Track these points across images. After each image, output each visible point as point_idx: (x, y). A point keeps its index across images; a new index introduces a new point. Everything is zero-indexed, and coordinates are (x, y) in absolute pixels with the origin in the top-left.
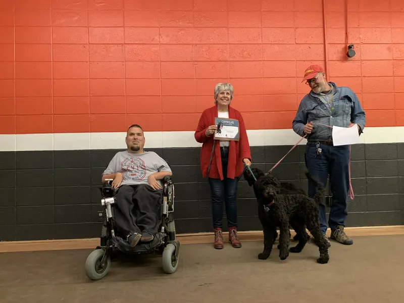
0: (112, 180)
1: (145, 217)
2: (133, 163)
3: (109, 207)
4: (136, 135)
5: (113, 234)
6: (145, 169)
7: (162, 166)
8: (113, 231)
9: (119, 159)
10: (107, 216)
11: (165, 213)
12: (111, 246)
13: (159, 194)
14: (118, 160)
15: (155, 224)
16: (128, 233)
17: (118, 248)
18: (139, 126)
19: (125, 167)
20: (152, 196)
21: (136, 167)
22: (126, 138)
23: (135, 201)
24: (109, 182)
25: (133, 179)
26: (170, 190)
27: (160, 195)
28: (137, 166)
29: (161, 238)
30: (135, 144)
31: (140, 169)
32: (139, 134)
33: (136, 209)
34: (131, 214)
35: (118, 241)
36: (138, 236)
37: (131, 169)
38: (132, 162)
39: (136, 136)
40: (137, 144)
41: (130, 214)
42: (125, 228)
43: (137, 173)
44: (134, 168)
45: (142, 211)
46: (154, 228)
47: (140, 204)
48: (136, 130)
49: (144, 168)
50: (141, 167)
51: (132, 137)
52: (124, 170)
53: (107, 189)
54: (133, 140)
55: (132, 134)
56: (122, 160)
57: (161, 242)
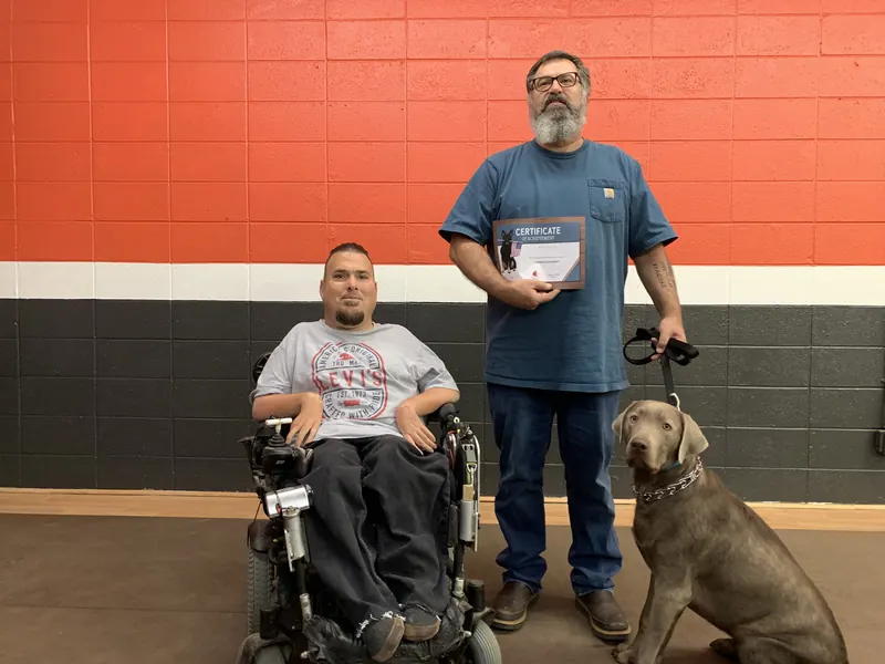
0: (289, 420)
1: (405, 551)
2: (347, 363)
3: (296, 524)
4: (352, 277)
5: (307, 610)
6: (385, 381)
7: (433, 372)
8: (305, 598)
9: (304, 347)
10: (290, 554)
11: (468, 538)
12: (304, 654)
13: (440, 471)
14: (299, 349)
15: (438, 573)
16: (363, 612)
17: (330, 660)
18: (359, 249)
19: (325, 375)
20: (421, 479)
21: (357, 376)
22: (324, 284)
23: (371, 496)
24: (279, 429)
25: (351, 417)
26: (470, 455)
27: (445, 474)
28: (362, 373)
29: (462, 619)
30: (347, 304)
31: (370, 382)
32: (361, 275)
33: (376, 522)
34: (363, 542)
35: (327, 636)
36: (394, 622)
37: (343, 383)
38: (345, 356)
39: (353, 281)
40: (356, 305)
41: (360, 545)
42: (352, 593)
43: (362, 399)
44: (350, 379)
45: (397, 531)
46: (438, 589)
47: (390, 507)
48: (352, 260)
49: (382, 377)
50: (374, 376)
51: (338, 285)
52: (322, 387)
53: (279, 457)
54: (345, 292)
55: (341, 274)
56: (313, 350)
57: (461, 633)
